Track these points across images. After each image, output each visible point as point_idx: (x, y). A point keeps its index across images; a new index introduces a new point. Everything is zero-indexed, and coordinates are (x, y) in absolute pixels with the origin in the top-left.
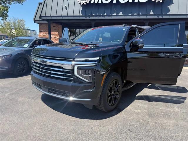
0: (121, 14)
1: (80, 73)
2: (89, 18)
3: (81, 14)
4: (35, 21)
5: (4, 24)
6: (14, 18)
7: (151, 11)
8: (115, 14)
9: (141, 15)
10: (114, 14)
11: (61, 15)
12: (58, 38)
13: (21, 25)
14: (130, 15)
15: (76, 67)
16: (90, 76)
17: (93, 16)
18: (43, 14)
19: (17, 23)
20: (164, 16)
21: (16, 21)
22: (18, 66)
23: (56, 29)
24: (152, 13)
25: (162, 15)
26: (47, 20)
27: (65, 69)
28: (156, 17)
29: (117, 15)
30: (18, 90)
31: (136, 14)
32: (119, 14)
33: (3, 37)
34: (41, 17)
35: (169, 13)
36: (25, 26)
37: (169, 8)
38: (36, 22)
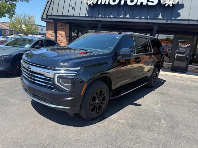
0: (128, 16)
1: (60, 81)
2: (95, 19)
3: (87, 15)
4: (42, 19)
5: (14, 19)
6: (24, 13)
7: (160, 15)
8: (122, 16)
9: (149, 19)
10: (120, 16)
11: (67, 15)
12: (65, 38)
13: (31, 22)
14: (138, 18)
15: (56, 75)
16: (70, 85)
17: (100, 17)
18: (49, 13)
19: (27, 19)
20: (173, 21)
21: (26, 17)
22: (18, 67)
23: (63, 28)
24: (160, 17)
25: (171, 20)
26: (53, 19)
27: (46, 77)
28: (165, 22)
29: (124, 18)
30: (12, 91)
31: (143, 17)
32: (126, 17)
33: (14, 32)
34: (47, 15)
35: (178, 18)
36: (35, 22)
37: (179, 12)
38: (44, 20)
